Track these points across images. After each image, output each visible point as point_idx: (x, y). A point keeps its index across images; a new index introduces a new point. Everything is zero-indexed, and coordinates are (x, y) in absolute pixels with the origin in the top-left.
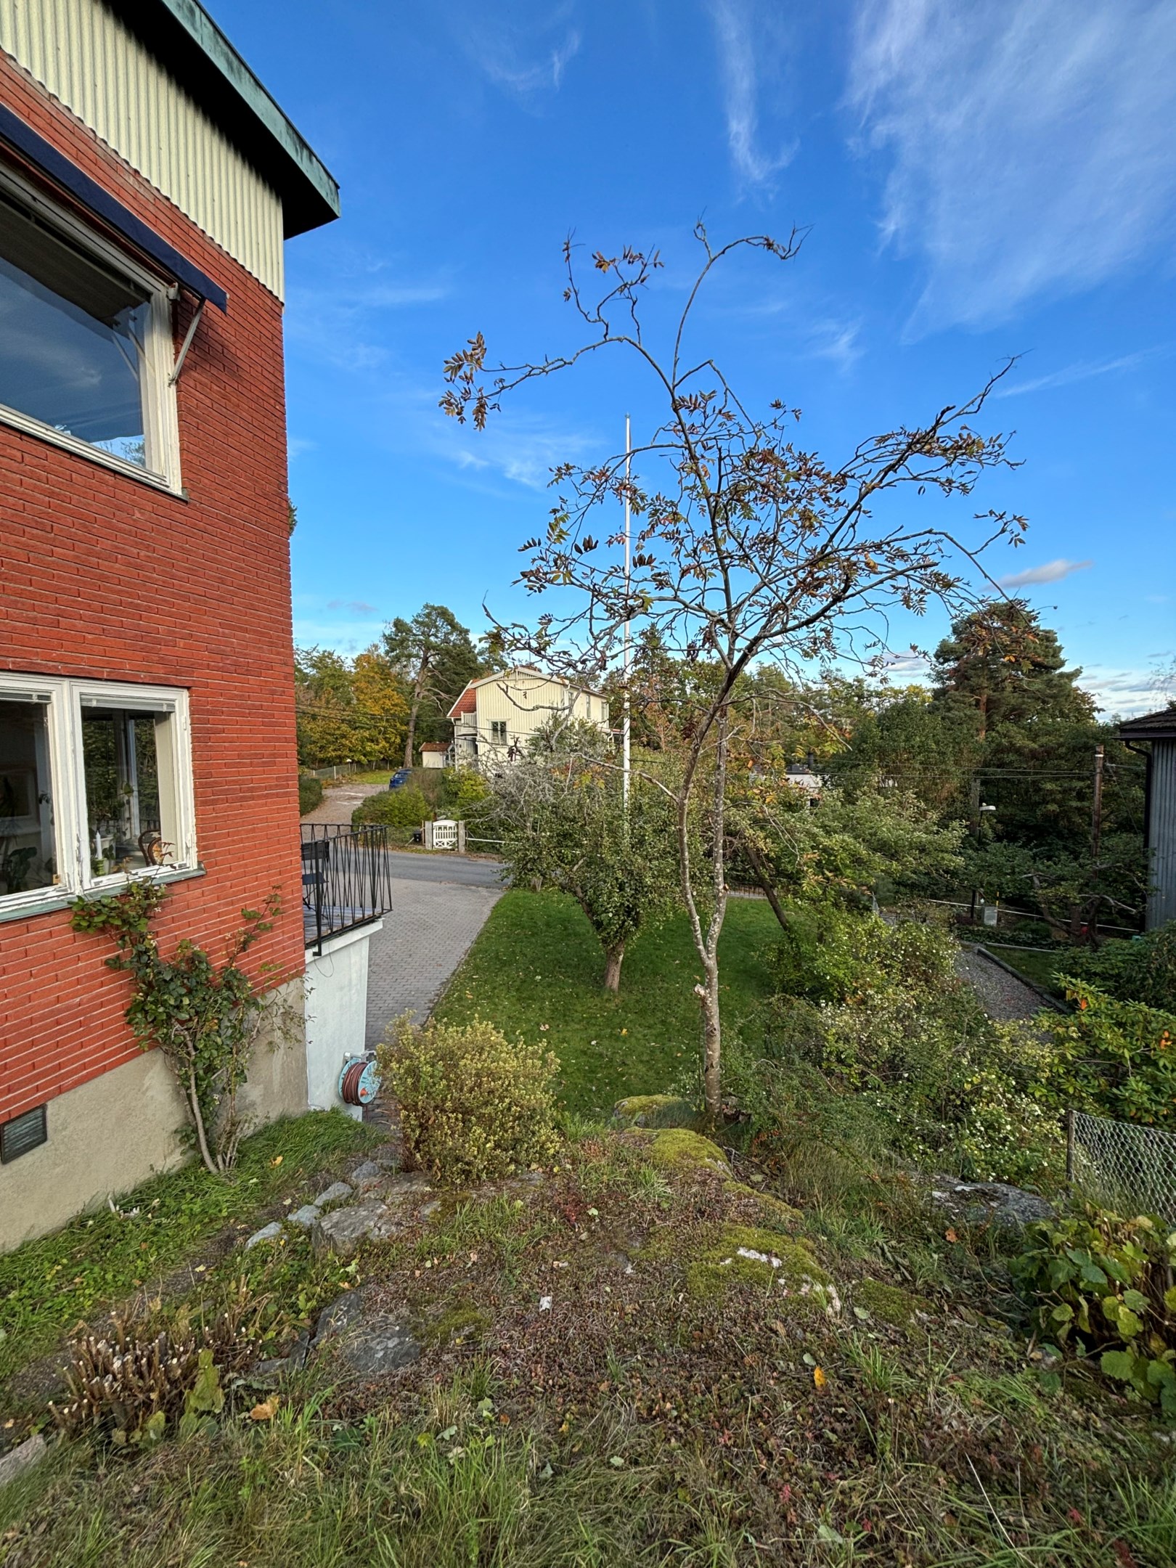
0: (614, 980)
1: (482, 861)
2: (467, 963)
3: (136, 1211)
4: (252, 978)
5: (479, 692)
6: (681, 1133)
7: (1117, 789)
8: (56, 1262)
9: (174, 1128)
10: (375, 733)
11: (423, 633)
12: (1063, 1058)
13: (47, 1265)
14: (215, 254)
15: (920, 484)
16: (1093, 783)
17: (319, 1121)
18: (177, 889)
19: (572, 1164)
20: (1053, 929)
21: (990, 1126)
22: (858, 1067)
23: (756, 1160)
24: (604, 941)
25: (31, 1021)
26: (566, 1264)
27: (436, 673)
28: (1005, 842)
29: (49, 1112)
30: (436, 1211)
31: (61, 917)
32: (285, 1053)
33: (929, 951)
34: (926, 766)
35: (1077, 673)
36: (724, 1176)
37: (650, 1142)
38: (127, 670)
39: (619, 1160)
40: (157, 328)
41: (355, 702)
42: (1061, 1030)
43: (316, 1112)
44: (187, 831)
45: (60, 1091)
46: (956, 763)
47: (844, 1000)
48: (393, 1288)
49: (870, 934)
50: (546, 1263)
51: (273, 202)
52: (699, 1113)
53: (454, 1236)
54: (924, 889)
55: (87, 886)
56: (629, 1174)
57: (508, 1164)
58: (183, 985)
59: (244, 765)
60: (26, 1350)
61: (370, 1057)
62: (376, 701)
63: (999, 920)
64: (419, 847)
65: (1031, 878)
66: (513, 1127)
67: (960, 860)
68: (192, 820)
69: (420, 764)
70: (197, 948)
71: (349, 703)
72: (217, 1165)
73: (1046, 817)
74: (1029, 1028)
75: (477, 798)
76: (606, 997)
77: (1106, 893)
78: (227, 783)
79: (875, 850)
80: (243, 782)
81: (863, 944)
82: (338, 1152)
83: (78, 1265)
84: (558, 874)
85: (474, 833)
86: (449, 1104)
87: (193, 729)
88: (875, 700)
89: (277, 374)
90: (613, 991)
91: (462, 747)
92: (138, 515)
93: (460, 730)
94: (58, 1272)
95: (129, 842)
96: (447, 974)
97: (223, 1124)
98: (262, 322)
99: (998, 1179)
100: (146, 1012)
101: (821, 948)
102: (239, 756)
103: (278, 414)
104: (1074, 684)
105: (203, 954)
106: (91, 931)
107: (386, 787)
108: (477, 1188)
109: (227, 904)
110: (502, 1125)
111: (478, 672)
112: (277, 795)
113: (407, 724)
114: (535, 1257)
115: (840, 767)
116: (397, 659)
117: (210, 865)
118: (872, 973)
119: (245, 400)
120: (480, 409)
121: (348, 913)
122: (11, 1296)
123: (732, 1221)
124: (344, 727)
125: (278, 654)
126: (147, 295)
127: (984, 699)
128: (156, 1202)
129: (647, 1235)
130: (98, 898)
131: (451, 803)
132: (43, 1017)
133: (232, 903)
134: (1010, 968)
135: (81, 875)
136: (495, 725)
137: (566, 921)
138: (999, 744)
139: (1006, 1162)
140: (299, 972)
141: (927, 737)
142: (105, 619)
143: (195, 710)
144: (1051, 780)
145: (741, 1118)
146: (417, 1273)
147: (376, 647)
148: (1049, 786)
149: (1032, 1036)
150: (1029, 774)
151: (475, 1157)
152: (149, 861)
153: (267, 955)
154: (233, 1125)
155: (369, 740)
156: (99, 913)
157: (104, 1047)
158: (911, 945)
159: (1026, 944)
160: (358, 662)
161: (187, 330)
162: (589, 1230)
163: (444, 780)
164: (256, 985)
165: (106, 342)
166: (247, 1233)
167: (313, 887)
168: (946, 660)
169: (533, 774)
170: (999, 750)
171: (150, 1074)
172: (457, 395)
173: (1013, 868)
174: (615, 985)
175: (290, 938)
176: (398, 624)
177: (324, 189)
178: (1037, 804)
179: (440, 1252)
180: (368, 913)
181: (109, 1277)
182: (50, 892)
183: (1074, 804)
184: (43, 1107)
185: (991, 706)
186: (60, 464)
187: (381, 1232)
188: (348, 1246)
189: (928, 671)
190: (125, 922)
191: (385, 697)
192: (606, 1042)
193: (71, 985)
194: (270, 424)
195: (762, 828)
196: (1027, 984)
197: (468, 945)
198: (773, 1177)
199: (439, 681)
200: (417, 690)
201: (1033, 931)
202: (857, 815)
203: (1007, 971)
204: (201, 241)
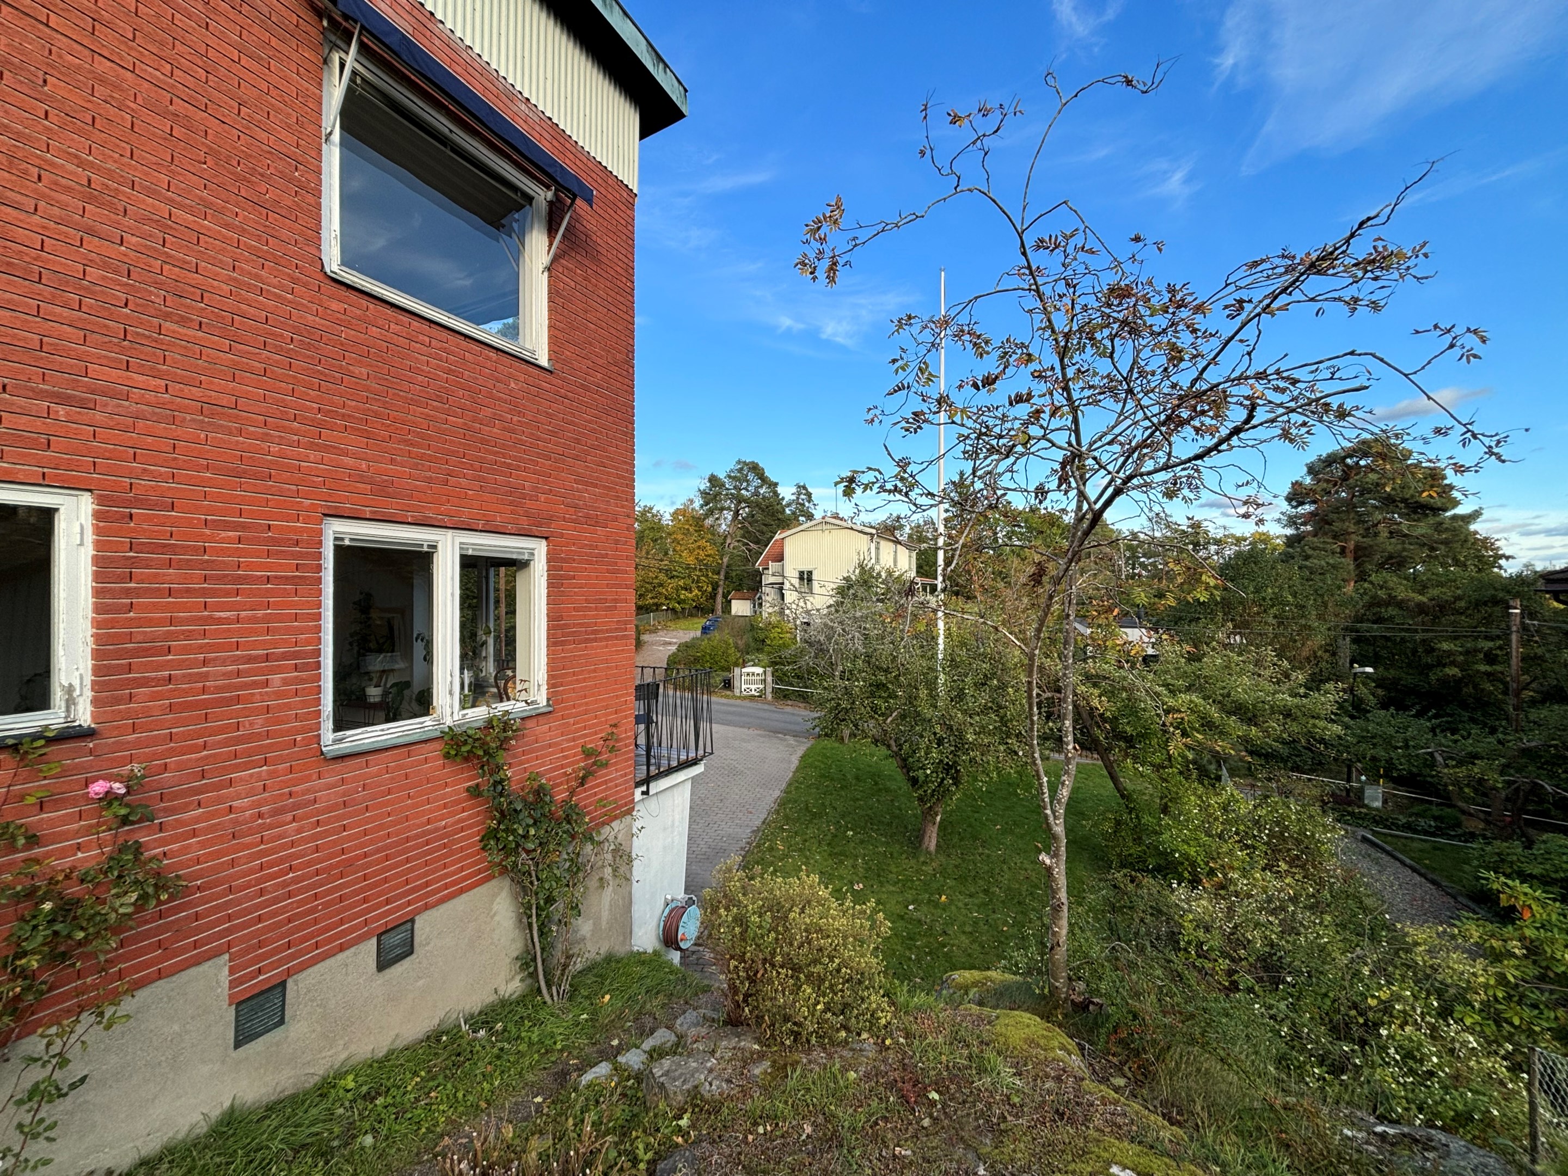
0: (932, 840)
1: (789, 709)
2: (777, 812)
3: (482, 1033)
4: (588, 813)
5: (787, 542)
6: (1026, 1017)
7: (1539, 651)
8: (415, 1074)
9: (515, 954)
10: (689, 581)
11: (735, 488)
12: (1502, 979)
13: (409, 1075)
14: (585, 160)
15: (1319, 305)
16: (1508, 643)
17: (643, 963)
18: (530, 724)
19: (906, 1038)
20: (1463, 818)
21: (1408, 1055)
22: (1224, 964)
23: (1115, 1060)
24: (921, 799)
25: (408, 839)
26: (909, 1153)
27: (747, 524)
28: (1392, 710)
29: (416, 926)
30: (766, 1072)
31: (435, 745)
32: (614, 890)
33: (1302, 832)
34: (1281, 620)
35: (1476, 515)
36: (1080, 1074)
37: (989, 1023)
38: (498, 521)
39: (956, 1039)
40: (536, 226)
41: (671, 553)
42: (1495, 943)
43: (639, 953)
44: (539, 670)
45: (427, 907)
46: (1320, 617)
47: (1199, 882)
48: (727, 1151)
49: (1225, 808)
50: (887, 1147)
51: (633, 110)
52: (1042, 996)
53: (786, 1102)
54: (1284, 760)
55: (456, 718)
56: (970, 1058)
57: (838, 1030)
58: (530, 816)
59: (590, 609)
60: (389, 1158)
61: (690, 902)
62: (691, 552)
63: (1385, 802)
64: (728, 693)
65: (1431, 754)
66: (842, 991)
67: (1337, 729)
68: (544, 660)
69: (730, 612)
70: (543, 781)
71: (666, 554)
72: (552, 996)
73: (1444, 681)
74: (1453, 937)
75: (785, 646)
76: (922, 859)
77: (1538, 777)
78: (574, 625)
79: (1229, 713)
80: (588, 625)
81: (1216, 819)
82: (661, 997)
83: (433, 1078)
84: (871, 726)
85: (781, 680)
86: (779, 958)
87: (549, 575)
88: (1213, 548)
89: (629, 256)
90: (929, 853)
91: (769, 596)
92: (513, 385)
93: (768, 579)
94: (417, 1084)
95: (485, 679)
96: (758, 823)
97: (558, 955)
98: (619, 212)
99: (1429, 1124)
100: (498, 839)
101: (1166, 820)
102: (587, 601)
103: (628, 290)
104: (1473, 527)
105: (548, 787)
106: (458, 759)
107: (699, 633)
108: (809, 1051)
109: (568, 741)
110: (831, 987)
111: (786, 523)
112: (616, 638)
113: (718, 573)
114: (875, 1138)
115: (1177, 620)
116: (711, 512)
117: (556, 702)
118: (1231, 853)
119: (602, 280)
120: (833, 268)
121: (674, 755)
122: (378, 1102)
123: (1097, 1129)
124: (662, 576)
125: (623, 507)
126: (530, 199)
127: (1351, 545)
128: (499, 1026)
129: (999, 1133)
130: (464, 729)
131: (759, 650)
132: (417, 836)
133: (574, 739)
134: (1408, 861)
135: (452, 707)
136: (801, 573)
137: (876, 776)
138: (1374, 597)
139: (1436, 1103)
140: (628, 809)
141: (1281, 588)
142: (484, 477)
143: (551, 558)
144: (1447, 639)
145: (1091, 1007)
146: (750, 1138)
147: (692, 501)
148: (1445, 646)
149: (1456, 948)
150: (1416, 631)
151: (805, 1018)
152: (502, 696)
153: (601, 792)
154: (567, 957)
155: (683, 588)
156: (465, 743)
157: (462, 869)
158: (1278, 824)
159: (1426, 833)
160: (675, 514)
161: (560, 225)
162: (931, 1116)
163: (753, 628)
164: (591, 820)
165: (495, 243)
166: (581, 1070)
167: (642, 727)
168: (1301, 503)
169: (841, 623)
170: (1375, 603)
171: (498, 900)
172: (812, 255)
173: (1406, 741)
174: (932, 847)
175: (622, 776)
176: (713, 480)
177: (674, 93)
178: (1430, 667)
179: (773, 1118)
180: (692, 755)
181: (460, 1095)
182: (427, 721)
183: (1483, 668)
184: (412, 921)
185: (1361, 554)
186: (457, 346)
187: (714, 1088)
188: (680, 1098)
189: (1278, 516)
190: (486, 753)
191: (699, 547)
192: (925, 909)
193: (438, 808)
194: (622, 299)
195: (1095, 685)
196: (1433, 882)
197: (777, 793)
198: (1139, 1084)
199: (749, 532)
200: (728, 541)
201: (1435, 818)
202: (1205, 672)
203: (1403, 863)
204: (574, 150)
